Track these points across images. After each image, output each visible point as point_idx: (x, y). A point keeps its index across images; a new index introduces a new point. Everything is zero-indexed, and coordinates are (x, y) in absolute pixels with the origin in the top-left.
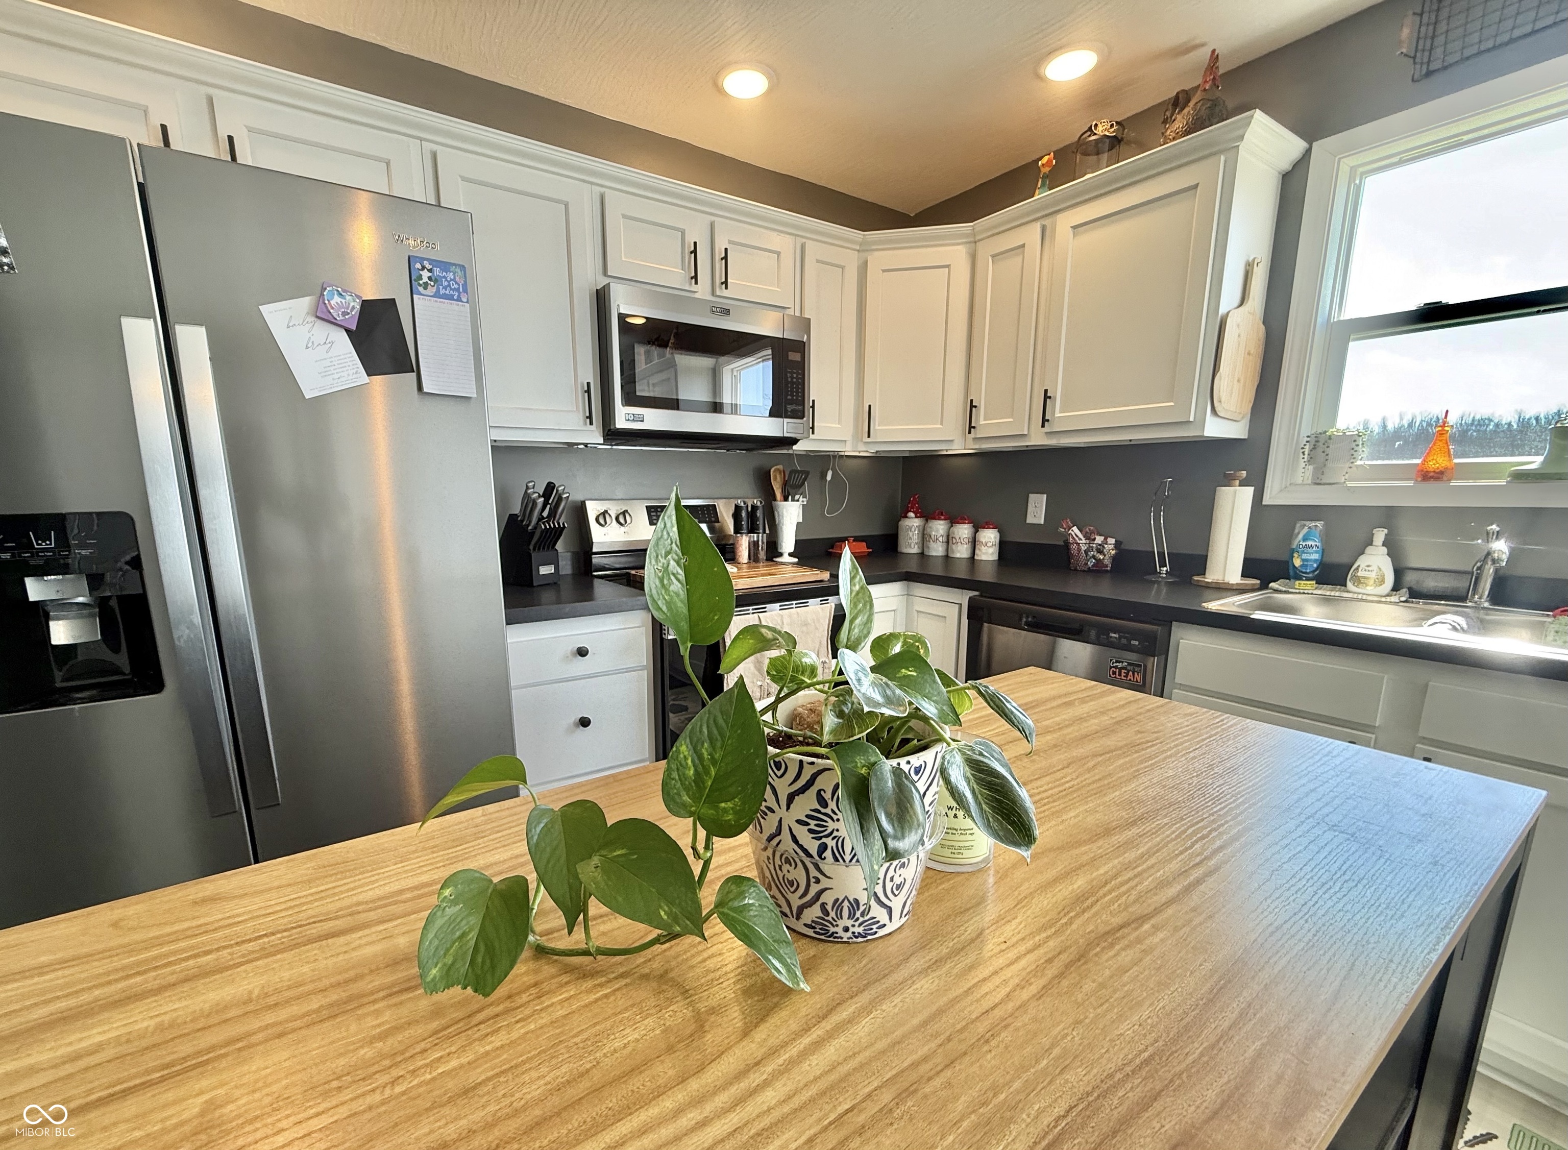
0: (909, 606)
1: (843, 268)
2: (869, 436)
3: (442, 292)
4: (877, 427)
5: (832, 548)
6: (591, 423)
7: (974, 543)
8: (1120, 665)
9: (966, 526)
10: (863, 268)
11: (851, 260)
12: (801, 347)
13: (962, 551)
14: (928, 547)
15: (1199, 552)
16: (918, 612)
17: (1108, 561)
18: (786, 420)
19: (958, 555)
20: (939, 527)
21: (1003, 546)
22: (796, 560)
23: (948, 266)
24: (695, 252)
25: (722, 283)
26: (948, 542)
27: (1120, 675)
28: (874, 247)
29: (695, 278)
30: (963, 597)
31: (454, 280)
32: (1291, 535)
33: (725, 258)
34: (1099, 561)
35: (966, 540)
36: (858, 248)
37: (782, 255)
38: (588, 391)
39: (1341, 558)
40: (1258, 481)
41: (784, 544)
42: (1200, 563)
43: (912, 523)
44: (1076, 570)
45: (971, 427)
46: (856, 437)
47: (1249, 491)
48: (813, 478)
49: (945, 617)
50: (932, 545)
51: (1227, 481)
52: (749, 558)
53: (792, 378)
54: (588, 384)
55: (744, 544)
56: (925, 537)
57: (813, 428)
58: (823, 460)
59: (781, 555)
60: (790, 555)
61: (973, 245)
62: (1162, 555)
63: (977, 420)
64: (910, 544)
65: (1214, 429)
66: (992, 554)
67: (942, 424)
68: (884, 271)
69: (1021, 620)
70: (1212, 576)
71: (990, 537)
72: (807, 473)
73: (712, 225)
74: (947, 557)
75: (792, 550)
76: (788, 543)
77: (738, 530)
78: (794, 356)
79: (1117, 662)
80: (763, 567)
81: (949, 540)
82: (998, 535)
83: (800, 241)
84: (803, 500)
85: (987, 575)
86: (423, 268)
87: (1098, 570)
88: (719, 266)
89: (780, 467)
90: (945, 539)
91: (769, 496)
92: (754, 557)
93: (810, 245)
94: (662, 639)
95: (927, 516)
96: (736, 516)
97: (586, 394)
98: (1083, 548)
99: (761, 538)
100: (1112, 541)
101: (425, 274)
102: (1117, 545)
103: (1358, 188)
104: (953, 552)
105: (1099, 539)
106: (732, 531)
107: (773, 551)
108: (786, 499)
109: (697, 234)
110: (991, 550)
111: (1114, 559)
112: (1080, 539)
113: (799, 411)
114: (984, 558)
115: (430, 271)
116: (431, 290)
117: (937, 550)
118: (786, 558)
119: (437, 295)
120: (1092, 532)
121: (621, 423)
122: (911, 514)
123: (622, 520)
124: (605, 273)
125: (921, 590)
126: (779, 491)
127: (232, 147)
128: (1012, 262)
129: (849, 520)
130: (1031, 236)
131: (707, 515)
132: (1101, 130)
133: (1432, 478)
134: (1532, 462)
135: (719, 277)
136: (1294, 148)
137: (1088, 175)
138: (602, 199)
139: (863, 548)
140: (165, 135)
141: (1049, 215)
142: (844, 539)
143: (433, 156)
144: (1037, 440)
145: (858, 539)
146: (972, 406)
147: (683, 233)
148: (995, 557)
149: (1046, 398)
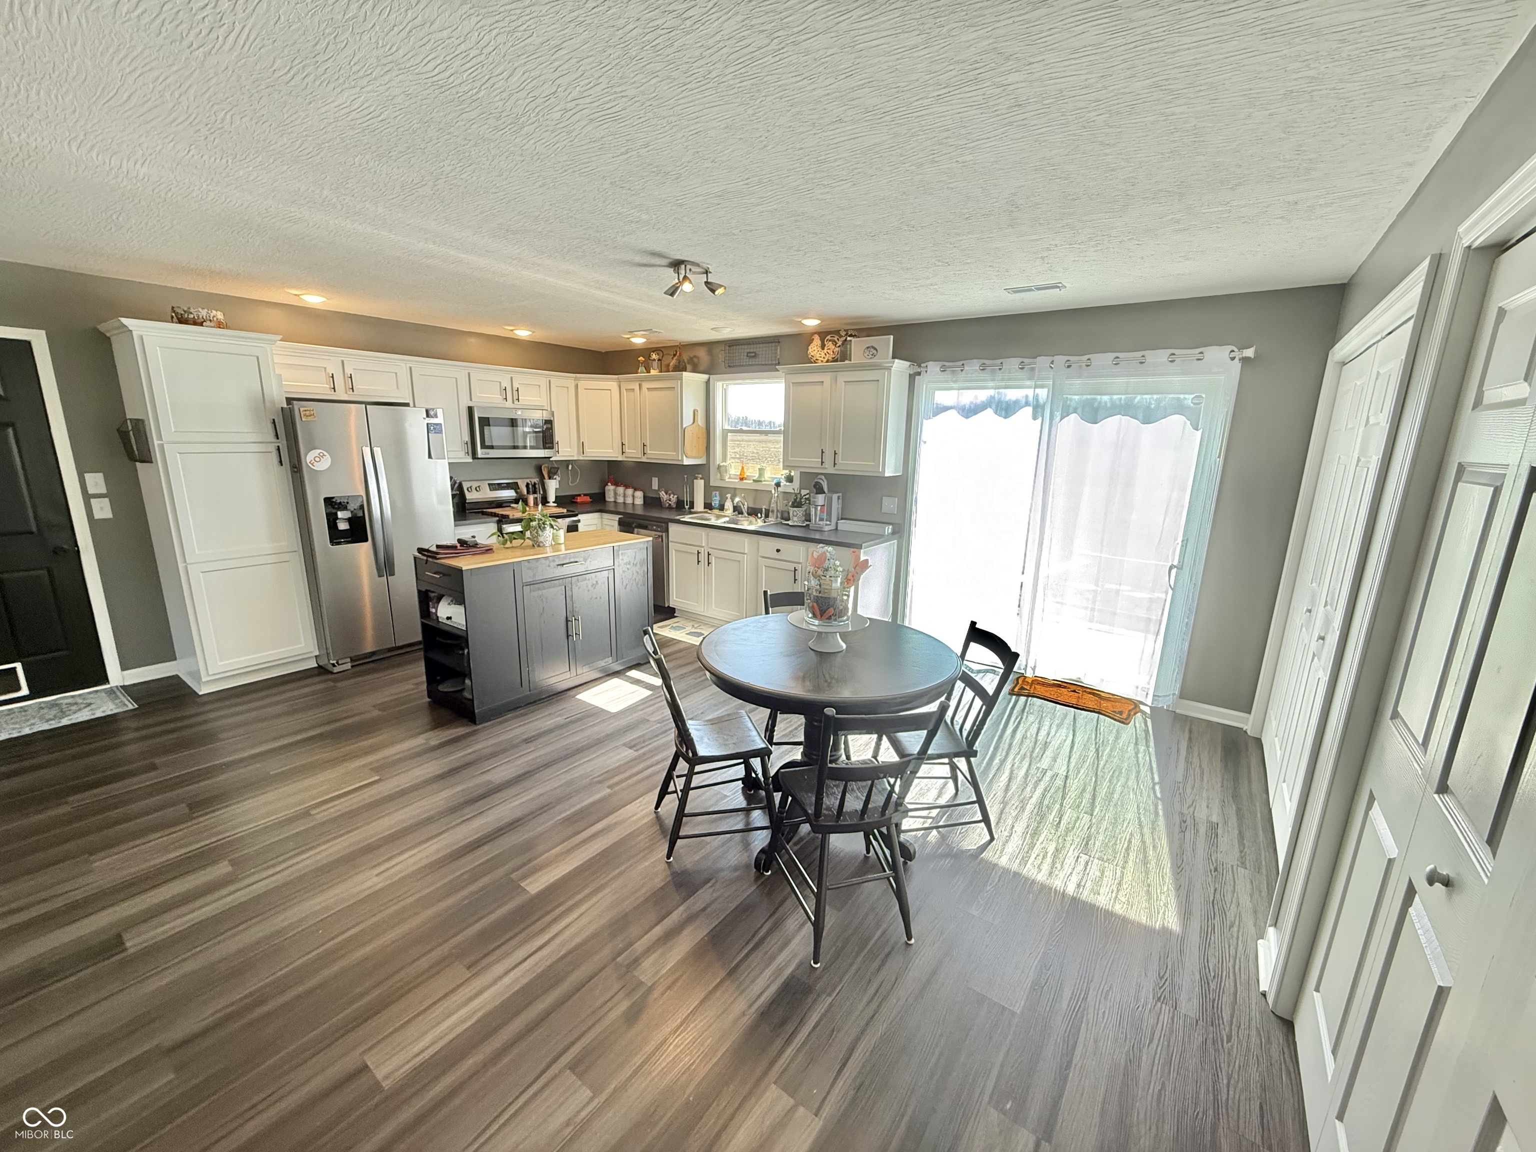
0: (597, 522)
1: (568, 387)
2: (585, 454)
4: (587, 451)
6: (468, 455)
7: (634, 497)
9: (631, 490)
10: (577, 386)
11: (572, 386)
12: (550, 422)
13: (629, 501)
14: (617, 499)
15: (691, 499)
16: (605, 524)
17: (673, 504)
18: (547, 450)
20: (621, 490)
21: (645, 498)
22: (556, 503)
23: (610, 390)
24: (505, 389)
25: (517, 401)
28: (581, 381)
29: (506, 399)
30: (617, 517)
32: (713, 495)
33: (518, 391)
34: (669, 504)
35: (631, 496)
36: (574, 381)
37: (541, 387)
39: (723, 502)
40: (704, 478)
41: (550, 498)
42: (692, 504)
43: (610, 488)
45: (624, 452)
46: (578, 453)
47: (703, 481)
48: (562, 471)
51: (696, 478)
53: (547, 434)
54: (467, 441)
55: (531, 499)
56: (615, 494)
57: (559, 452)
58: (567, 463)
59: (549, 502)
60: (553, 502)
61: (620, 384)
62: (685, 500)
63: (626, 450)
64: (610, 497)
65: (687, 462)
67: (612, 450)
68: (585, 389)
70: (695, 509)
71: (639, 494)
72: (559, 469)
73: (512, 378)
74: (624, 503)
76: (552, 498)
77: (528, 492)
78: (548, 426)
80: (541, 507)
81: (625, 496)
82: (644, 494)
83: (548, 379)
84: (558, 479)
85: (633, 510)
87: (670, 508)
88: (515, 393)
89: (546, 465)
91: (542, 477)
92: (536, 504)
93: (552, 381)
95: (616, 484)
96: (528, 486)
97: (466, 445)
98: (666, 499)
99: (539, 496)
102: (677, 498)
104: (626, 500)
105: (671, 496)
106: (525, 492)
107: (545, 501)
108: (550, 478)
109: (506, 383)
110: (640, 500)
112: (665, 496)
113: (552, 446)
114: (637, 503)
117: (620, 499)
118: (551, 504)
120: (667, 494)
121: (480, 456)
122: (610, 484)
123: (478, 489)
124: (471, 402)
125: (605, 515)
126: (546, 476)
127: (351, 377)
128: (631, 393)
129: (579, 487)
130: (636, 386)
131: (514, 486)
132: (654, 356)
133: (742, 479)
134: (756, 476)
135: (516, 397)
136: (706, 376)
137: (652, 371)
138: (469, 374)
139: (588, 499)
140: (333, 377)
141: (641, 381)
142: (579, 495)
143: (411, 368)
144: (644, 460)
145: (585, 495)
146: (623, 445)
147: (500, 383)
148: (642, 503)
149: (644, 445)
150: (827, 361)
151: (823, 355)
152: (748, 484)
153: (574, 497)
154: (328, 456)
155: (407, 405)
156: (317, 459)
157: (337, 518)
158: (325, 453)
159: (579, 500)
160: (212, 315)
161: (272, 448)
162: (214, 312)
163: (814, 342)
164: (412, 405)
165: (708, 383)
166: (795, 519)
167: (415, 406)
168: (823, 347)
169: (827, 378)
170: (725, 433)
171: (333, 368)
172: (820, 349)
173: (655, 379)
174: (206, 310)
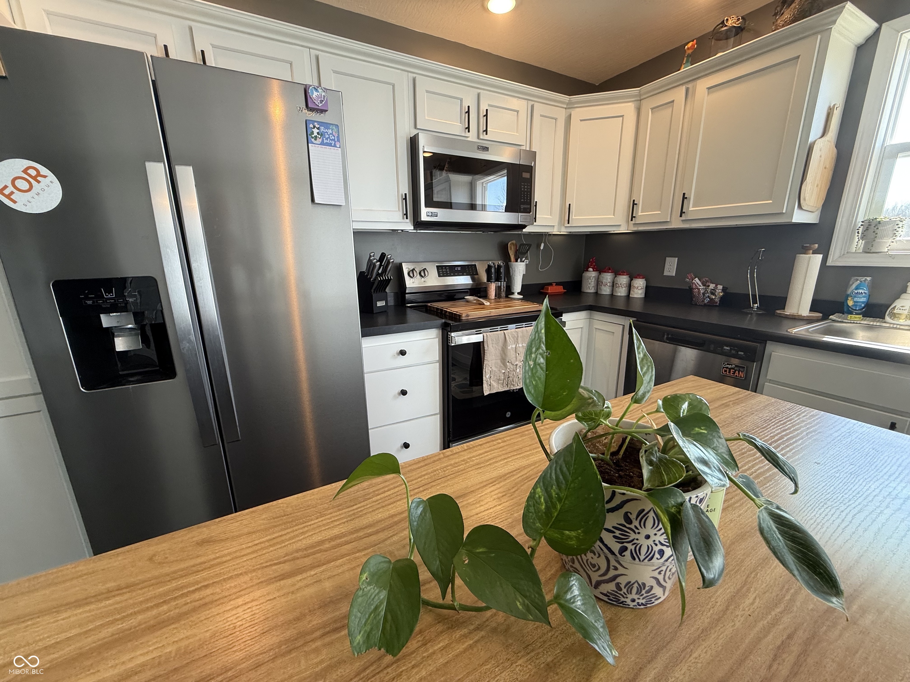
0: (590, 325)
1: (556, 119)
2: (568, 223)
3: (325, 141)
4: (573, 217)
5: (543, 289)
6: (407, 218)
7: (630, 287)
8: (730, 366)
9: (625, 277)
10: (569, 118)
11: (561, 114)
12: (530, 169)
13: (621, 292)
14: (601, 289)
15: (780, 294)
16: (596, 329)
17: (717, 300)
18: (520, 214)
19: (619, 294)
20: (608, 277)
21: (648, 289)
22: (522, 297)
23: (622, 116)
24: (468, 112)
25: (484, 131)
26: (613, 286)
27: (730, 372)
28: (576, 106)
29: (468, 128)
30: (625, 320)
31: (332, 134)
32: (847, 285)
33: (486, 115)
34: (711, 299)
35: (625, 285)
36: (565, 106)
37: (519, 113)
38: (405, 199)
39: (882, 301)
40: (825, 251)
41: (515, 288)
42: (782, 302)
43: (591, 275)
44: (696, 305)
45: (633, 217)
46: (561, 223)
47: (820, 257)
48: (533, 248)
49: (613, 333)
50: (603, 288)
52: (496, 296)
53: (524, 188)
54: (406, 194)
55: (493, 287)
56: (598, 283)
57: (535, 219)
58: (540, 237)
59: (513, 293)
60: (518, 293)
61: (639, 102)
62: (754, 296)
63: (637, 212)
64: (589, 287)
65: (798, 218)
66: (641, 294)
67: (614, 215)
68: (581, 120)
69: (664, 336)
71: (640, 284)
72: (530, 246)
73: (479, 95)
74: (612, 295)
75: (519, 291)
76: (517, 287)
77: (489, 279)
78: (526, 175)
79: (728, 364)
80: (504, 301)
81: (614, 285)
82: (645, 282)
83: (531, 103)
84: (527, 261)
85: (637, 307)
86: (314, 127)
87: (711, 305)
88: (483, 120)
89: (514, 242)
90: (611, 284)
91: (506, 258)
92: (498, 295)
93: (536, 105)
94: (448, 346)
95: (600, 270)
96: (488, 271)
97: (404, 201)
98: (702, 292)
99: (503, 284)
100: (720, 287)
101: (316, 131)
102: (724, 290)
104: (616, 292)
105: (712, 286)
106: (485, 280)
107: (509, 291)
108: (517, 261)
109: (469, 101)
110: (640, 292)
111: (722, 298)
112: (700, 286)
113: (528, 208)
114: (636, 296)
115: (318, 128)
116: (319, 141)
117: (606, 290)
118: (516, 296)
119: (322, 144)
120: (707, 281)
121: (424, 218)
122: (591, 269)
123: (423, 274)
124: (415, 127)
125: (598, 316)
126: (512, 257)
127: (203, 57)
129: (552, 273)
130: (678, 95)
131: (471, 270)
132: (730, 22)
135: (482, 127)
137: (717, 54)
138: (414, 80)
139: (561, 289)
140: (166, 51)
141: (691, 79)
142: (550, 284)
143: (319, 57)
144: (677, 224)
145: (558, 284)
146: (634, 204)
147: (461, 100)
148: (643, 296)
149: (684, 198)
153: (543, 285)
156: (22, 184)
159: (551, 289)
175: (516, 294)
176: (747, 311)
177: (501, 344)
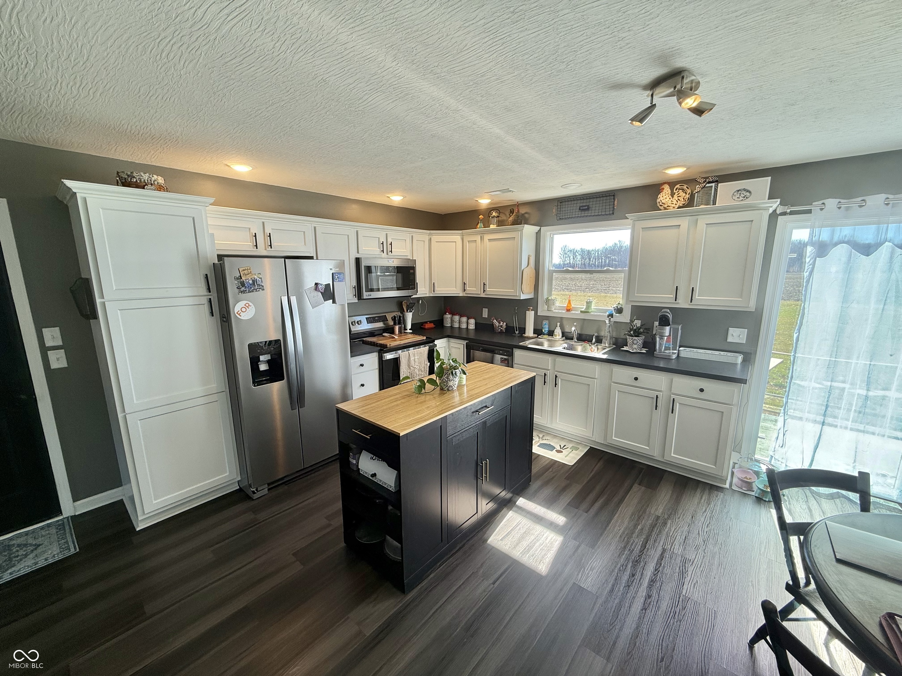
0: (449, 345)
1: (424, 241)
2: (433, 292)
4: (436, 289)
5: (422, 326)
6: (357, 298)
7: (467, 323)
8: (503, 359)
9: (465, 318)
10: (430, 240)
11: (427, 240)
12: (413, 268)
13: (464, 326)
14: (453, 324)
15: (524, 327)
16: (452, 347)
17: (504, 330)
18: (410, 291)
19: (463, 328)
20: (457, 318)
21: (476, 324)
22: (412, 331)
23: (455, 242)
24: (383, 244)
25: (390, 251)
28: (433, 236)
29: (383, 251)
30: (465, 342)
31: (341, 277)
32: (542, 323)
33: (391, 244)
34: (501, 330)
35: (465, 322)
36: (429, 236)
37: (406, 241)
38: (355, 288)
39: (552, 329)
40: (535, 309)
41: (408, 326)
42: (524, 330)
43: (448, 316)
44: (495, 332)
45: (464, 290)
46: (430, 292)
47: (533, 312)
49: (460, 350)
50: (455, 323)
51: (528, 310)
53: (411, 278)
54: (355, 286)
55: (397, 328)
56: (452, 321)
57: (417, 291)
58: (420, 299)
59: (407, 330)
60: (410, 329)
61: (462, 237)
62: (516, 327)
63: (466, 288)
64: (448, 324)
65: (523, 297)
67: (456, 288)
68: (436, 242)
70: (526, 335)
71: (472, 321)
72: (415, 303)
73: (387, 234)
74: (459, 327)
76: (409, 326)
77: (395, 324)
78: (412, 271)
80: (403, 335)
81: (460, 322)
82: (475, 321)
83: (411, 235)
84: (413, 312)
85: (472, 335)
86: (335, 275)
87: (501, 332)
88: (389, 246)
89: (406, 301)
90: (458, 322)
91: (402, 311)
92: (400, 332)
93: (414, 236)
94: (382, 360)
95: (453, 314)
96: (394, 319)
98: (497, 326)
99: (402, 326)
100: (505, 324)
101: (336, 277)
103: (552, 238)
104: (461, 326)
105: (502, 323)
106: (392, 324)
107: (405, 329)
108: (408, 312)
109: (383, 239)
110: (473, 326)
112: (497, 323)
113: (413, 287)
114: (471, 328)
116: (338, 280)
117: (456, 325)
118: (409, 332)
120: (499, 321)
121: (364, 296)
122: (447, 313)
123: (359, 323)
124: (358, 253)
125: (452, 340)
126: (405, 311)
127: (270, 236)
128: (473, 244)
129: (427, 316)
130: (478, 238)
131: (384, 319)
132: (494, 214)
133: (568, 310)
134: (584, 308)
135: (389, 249)
136: (537, 228)
137: (491, 226)
138: (357, 232)
139: (432, 325)
140: (255, 236)
141: (482, 234)
142: (426, 322)
143: (315, 228)
144: (483, 295)
145: (431, 322)
146: (464, 284)
147: (379, 238)
148: (474, 328)
149: (484, 284)
150: (679, 207)
151: (675, 202)
152: (576, 314)
153: (423, 324)
154: (253, 306)
155: (311, 258)
156: (244, 310)
157: (259, 361)
158: (250, 304)
159: (427, 326)
160: (153, 179)
161: (205, 300)
162: (155, 177)
163: (665, 191)
164: (315, 258)
165: (538, 234)
166: (635, 346)
167: (317, 259)
168: (672, 195)
169: (684, 222)
170: (551, 273)
171: (256, 229)
172: (670, 197)
173: (493, 232)
174: (147, 174)
175: (408, 330)
176: (514, 335)
177: (407, 357)
